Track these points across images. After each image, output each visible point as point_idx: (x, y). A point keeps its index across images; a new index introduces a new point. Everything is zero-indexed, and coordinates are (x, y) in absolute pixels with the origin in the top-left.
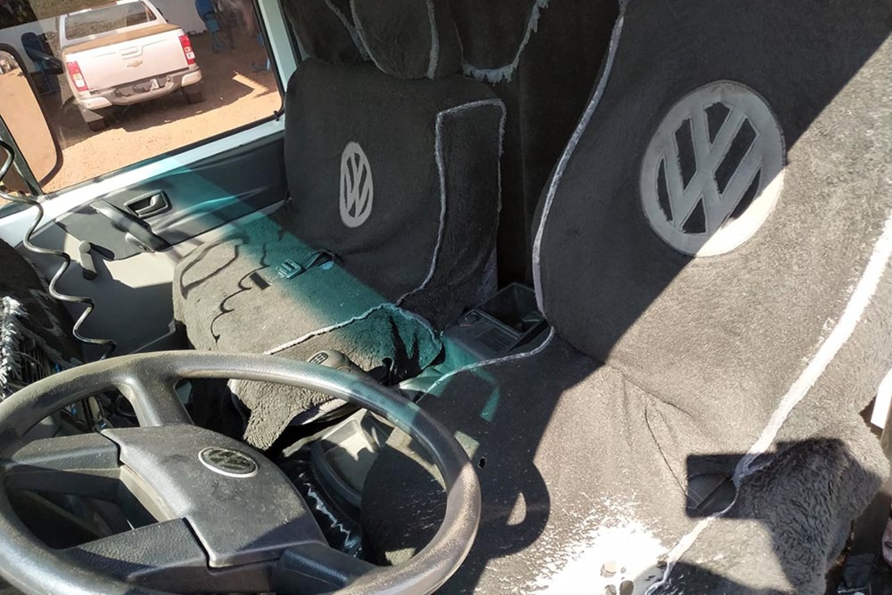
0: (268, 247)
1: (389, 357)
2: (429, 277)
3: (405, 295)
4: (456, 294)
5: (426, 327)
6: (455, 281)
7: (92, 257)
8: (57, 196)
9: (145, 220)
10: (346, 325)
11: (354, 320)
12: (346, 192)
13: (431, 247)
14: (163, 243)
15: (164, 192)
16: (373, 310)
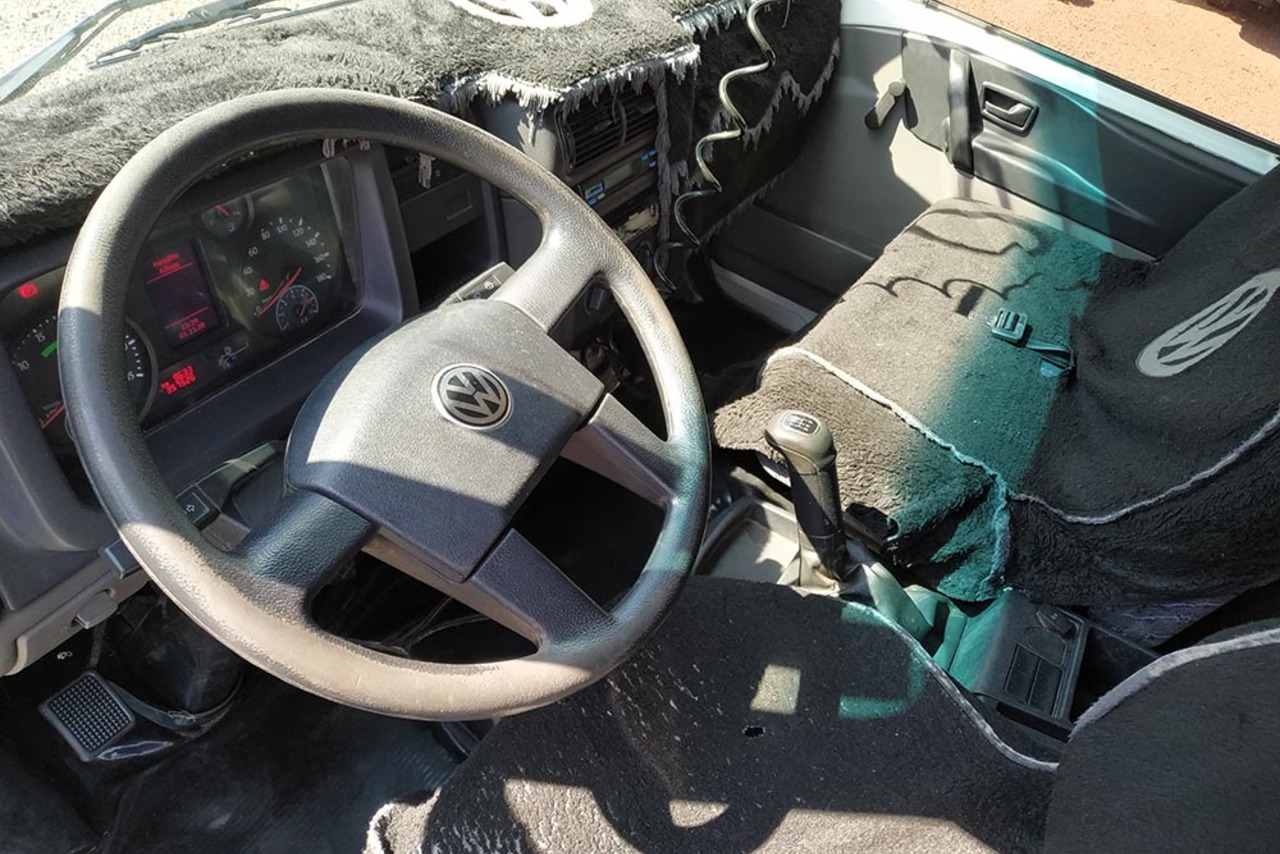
0: (1038, 280)
1: (899, 525)
2: (1095, 520)
3: (1037, 499)
4: (1089, 577)
5: (996, 559)
6: (1107, 565)
7: (894, 106)
8: (935, 9)
9: (984, 121)
10: (934, 442)
11: (948, 449)
12: (1198, 322)
13: (1145, 493)
14: (967, 162)
15: (1037, 110)
16: (981, 467)
